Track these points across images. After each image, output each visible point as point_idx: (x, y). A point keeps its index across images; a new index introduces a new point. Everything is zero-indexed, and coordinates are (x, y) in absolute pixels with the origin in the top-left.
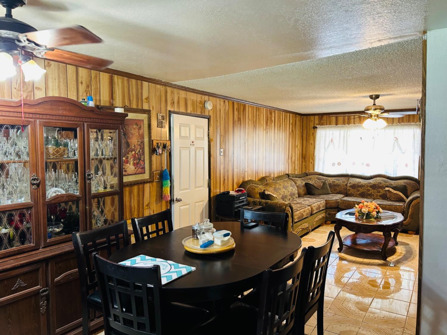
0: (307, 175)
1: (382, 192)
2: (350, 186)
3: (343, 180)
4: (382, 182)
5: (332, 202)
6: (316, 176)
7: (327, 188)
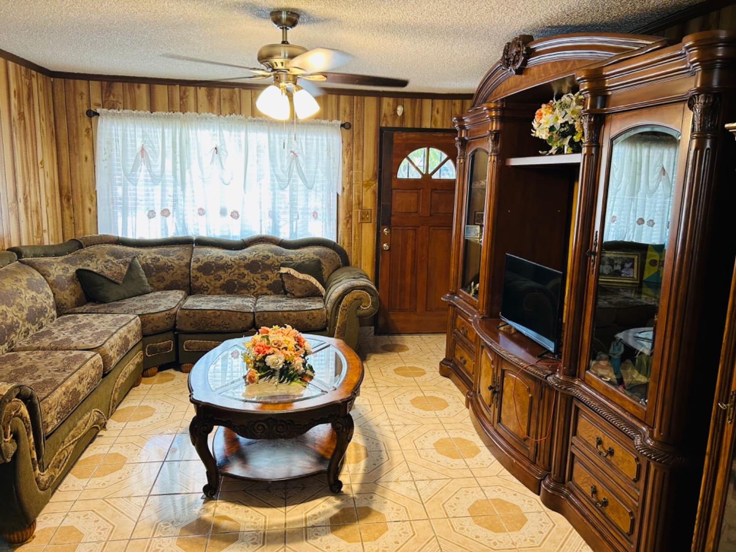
0: (81, 246)
1: (273, 277)
2: (199, 269)
3: (178, 253)
4: (270, 254)
5: (159, 318)
6: (108, 246)
7: (140, 277)
